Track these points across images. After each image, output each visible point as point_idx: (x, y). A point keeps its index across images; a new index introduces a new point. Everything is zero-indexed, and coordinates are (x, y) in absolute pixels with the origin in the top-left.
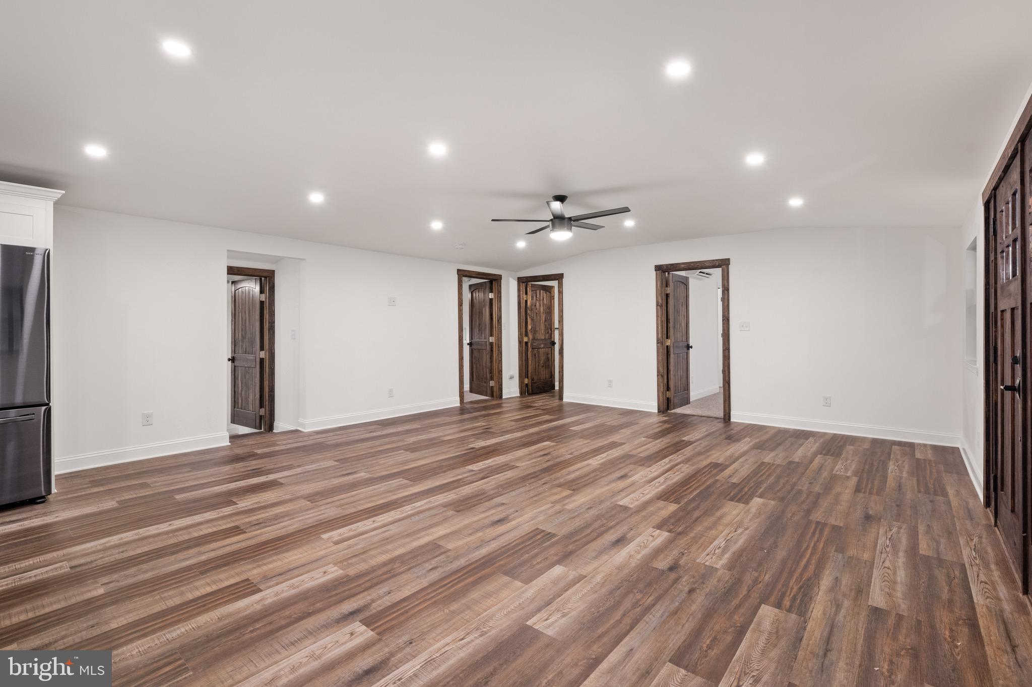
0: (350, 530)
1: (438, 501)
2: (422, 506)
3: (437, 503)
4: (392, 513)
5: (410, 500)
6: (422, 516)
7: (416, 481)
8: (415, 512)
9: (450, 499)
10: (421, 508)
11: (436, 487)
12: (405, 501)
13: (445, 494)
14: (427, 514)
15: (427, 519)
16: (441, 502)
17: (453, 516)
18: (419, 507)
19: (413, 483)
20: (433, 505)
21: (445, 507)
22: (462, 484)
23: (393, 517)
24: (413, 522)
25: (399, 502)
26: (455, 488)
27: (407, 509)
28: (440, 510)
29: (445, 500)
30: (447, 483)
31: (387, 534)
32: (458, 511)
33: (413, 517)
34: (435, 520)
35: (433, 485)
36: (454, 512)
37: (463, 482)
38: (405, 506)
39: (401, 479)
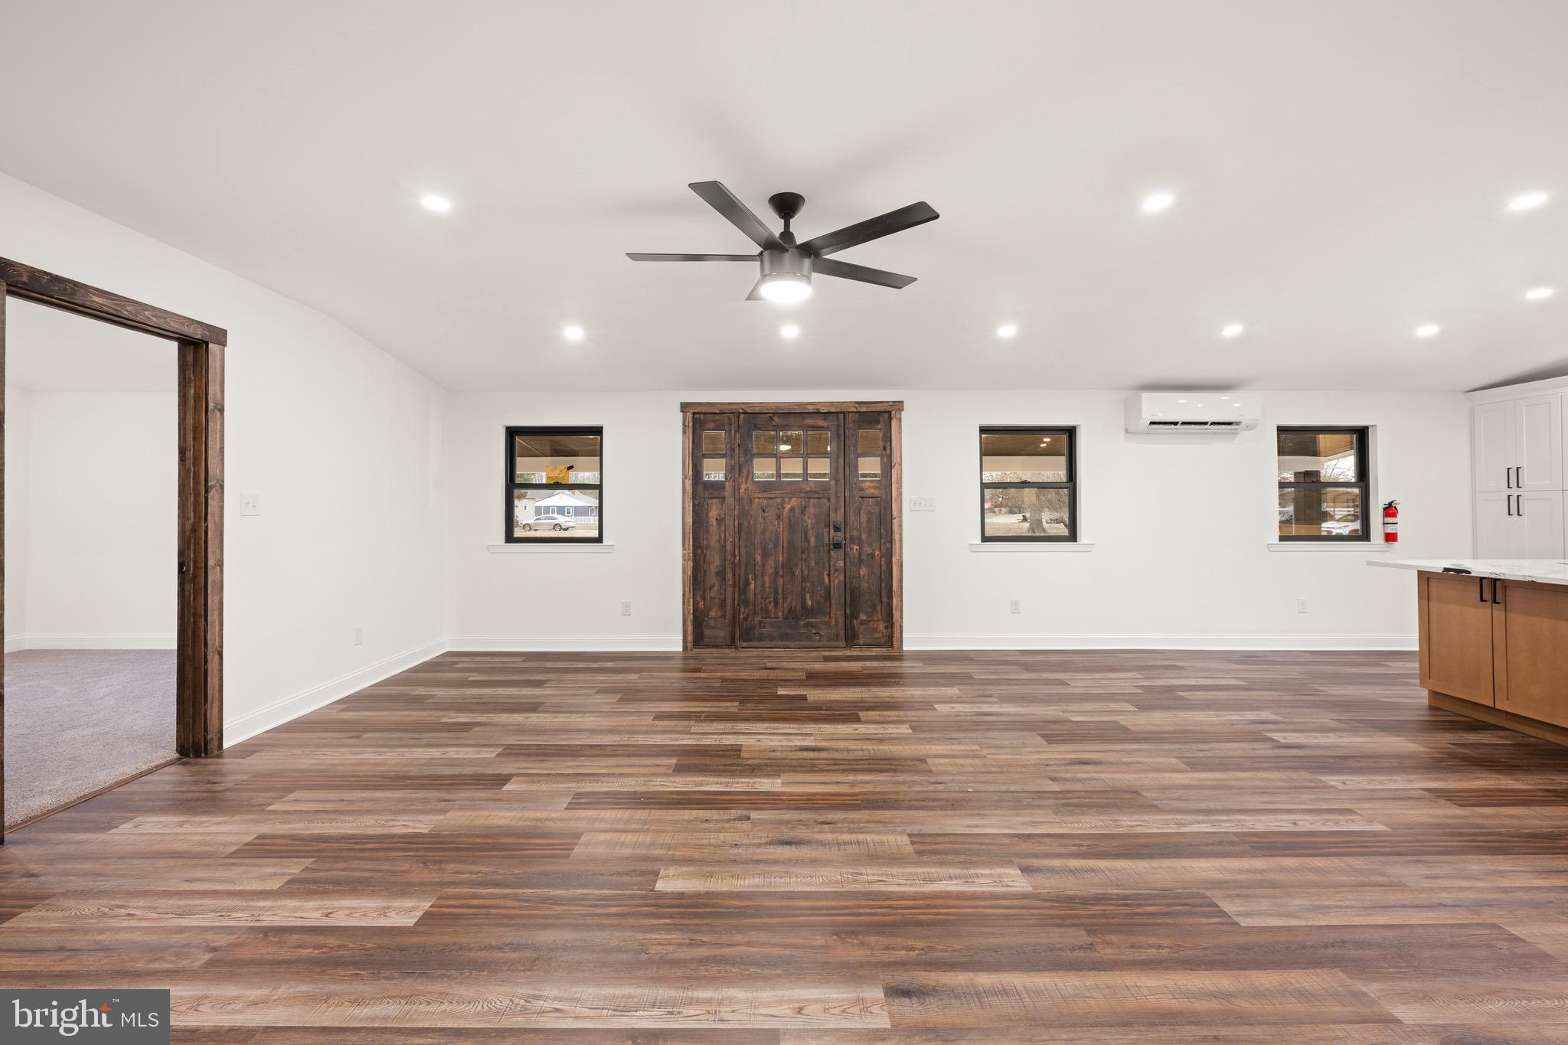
0: (1337, 823)
1: (1163, 820)
2: (1198, 822)
3: (1167, 817)
4: (1260, 827)
5: (1221, 843)
6: (1203, 805)
7: (1198, 895)
8: (1213, 815)
9: (1136, 817)
10: (1200, 818)
11: (1150, 856)
12: (1233, 844)
13: (1139, 830)
14: (1191, 806)
15: (1193, 797)
16: (1158, 817)
17: (1149, 790)
18: (1203, 822)
19: (1208, 893)
20: (1173, 817)
21: (1155, 806)
22: (1085, 843)
23: (1259, 821)
24: (1220, 801)
25: (1246, 848)
26: (1112, 836)
27: (1229, 825)
28: (1167, 804)
29: (1146, 817)
30: (1117, 856)
31: (1265, 798)
32: (1137, 792)
33: (1220, 808)
34: (1180, 793)
35: (1155, 863)
36: (1144, 793)
37: (1080, 845)
38: (1235, 834)
39: (1244, 922)
